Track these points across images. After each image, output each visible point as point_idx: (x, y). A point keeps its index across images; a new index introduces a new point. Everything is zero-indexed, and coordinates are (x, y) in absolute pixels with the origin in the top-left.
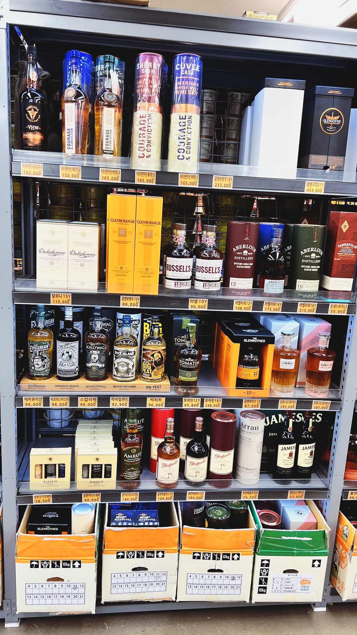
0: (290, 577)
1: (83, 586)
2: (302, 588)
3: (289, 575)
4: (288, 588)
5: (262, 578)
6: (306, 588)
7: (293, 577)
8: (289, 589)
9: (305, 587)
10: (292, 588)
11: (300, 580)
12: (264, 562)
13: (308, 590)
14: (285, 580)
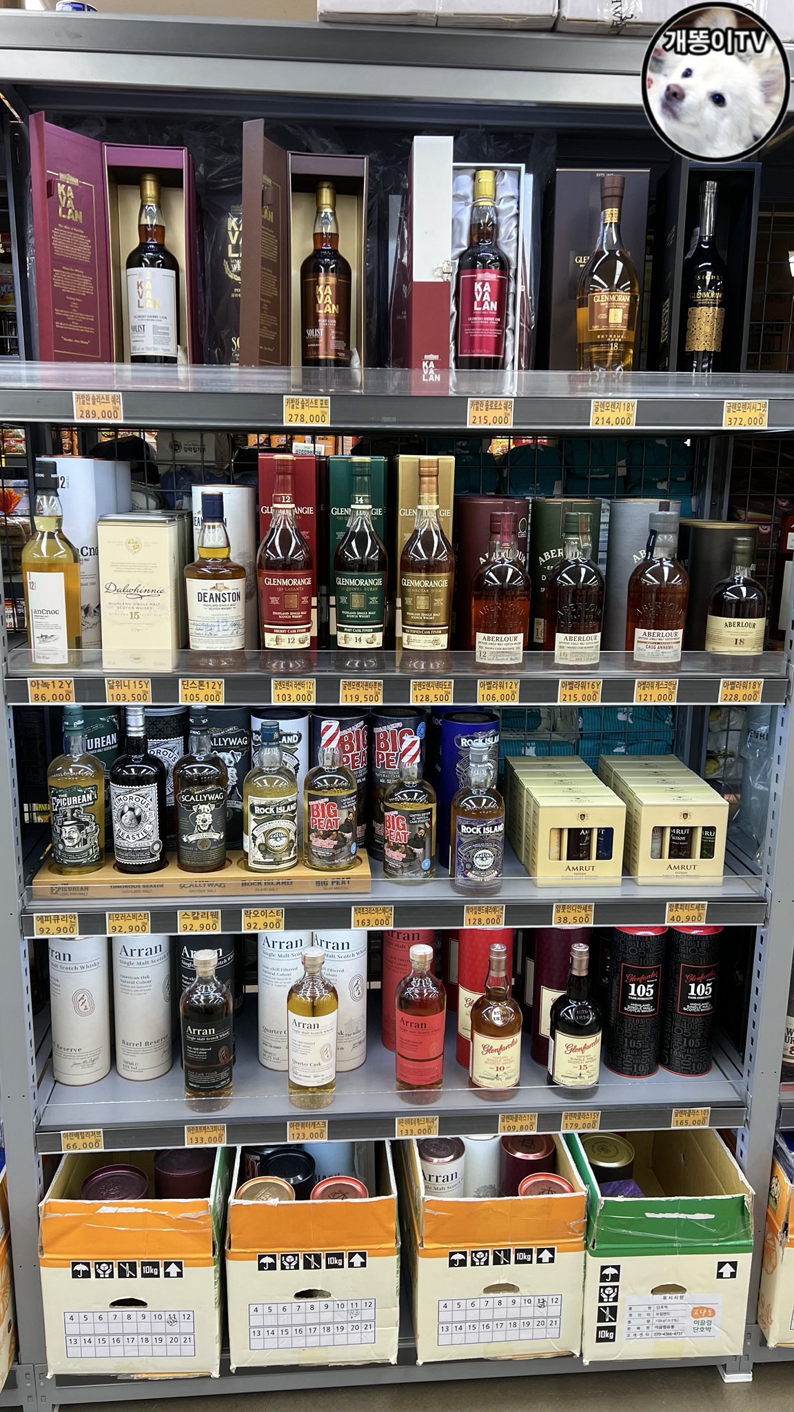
0: (668, 1301)
1: (190, 1316)
2: (696, 1326)
3: (665, 1298)
4: (665, 1327)
5: (603, 1307)
6: (706, 1326)
7: (674, 1301)
8: (667, 1329)
9: (703, 1323)
10: (673, 1327)
11: (691, 1307)
12: (606, 1272)
13: (709, 1329)
14: (656, 1309)
